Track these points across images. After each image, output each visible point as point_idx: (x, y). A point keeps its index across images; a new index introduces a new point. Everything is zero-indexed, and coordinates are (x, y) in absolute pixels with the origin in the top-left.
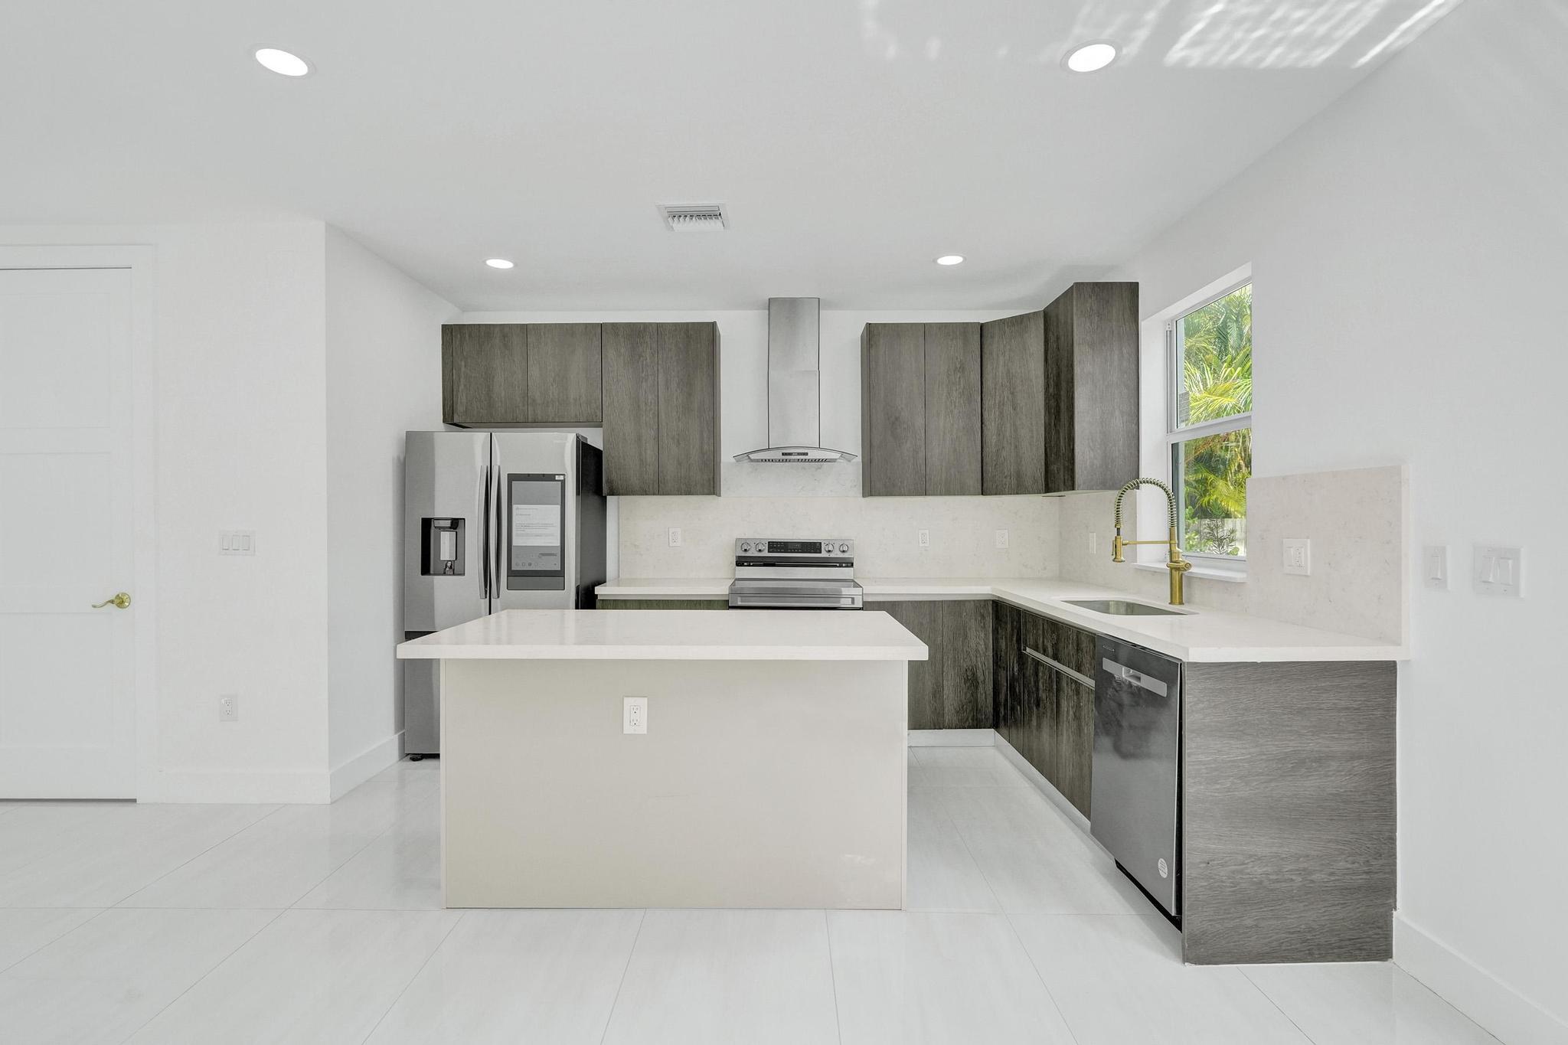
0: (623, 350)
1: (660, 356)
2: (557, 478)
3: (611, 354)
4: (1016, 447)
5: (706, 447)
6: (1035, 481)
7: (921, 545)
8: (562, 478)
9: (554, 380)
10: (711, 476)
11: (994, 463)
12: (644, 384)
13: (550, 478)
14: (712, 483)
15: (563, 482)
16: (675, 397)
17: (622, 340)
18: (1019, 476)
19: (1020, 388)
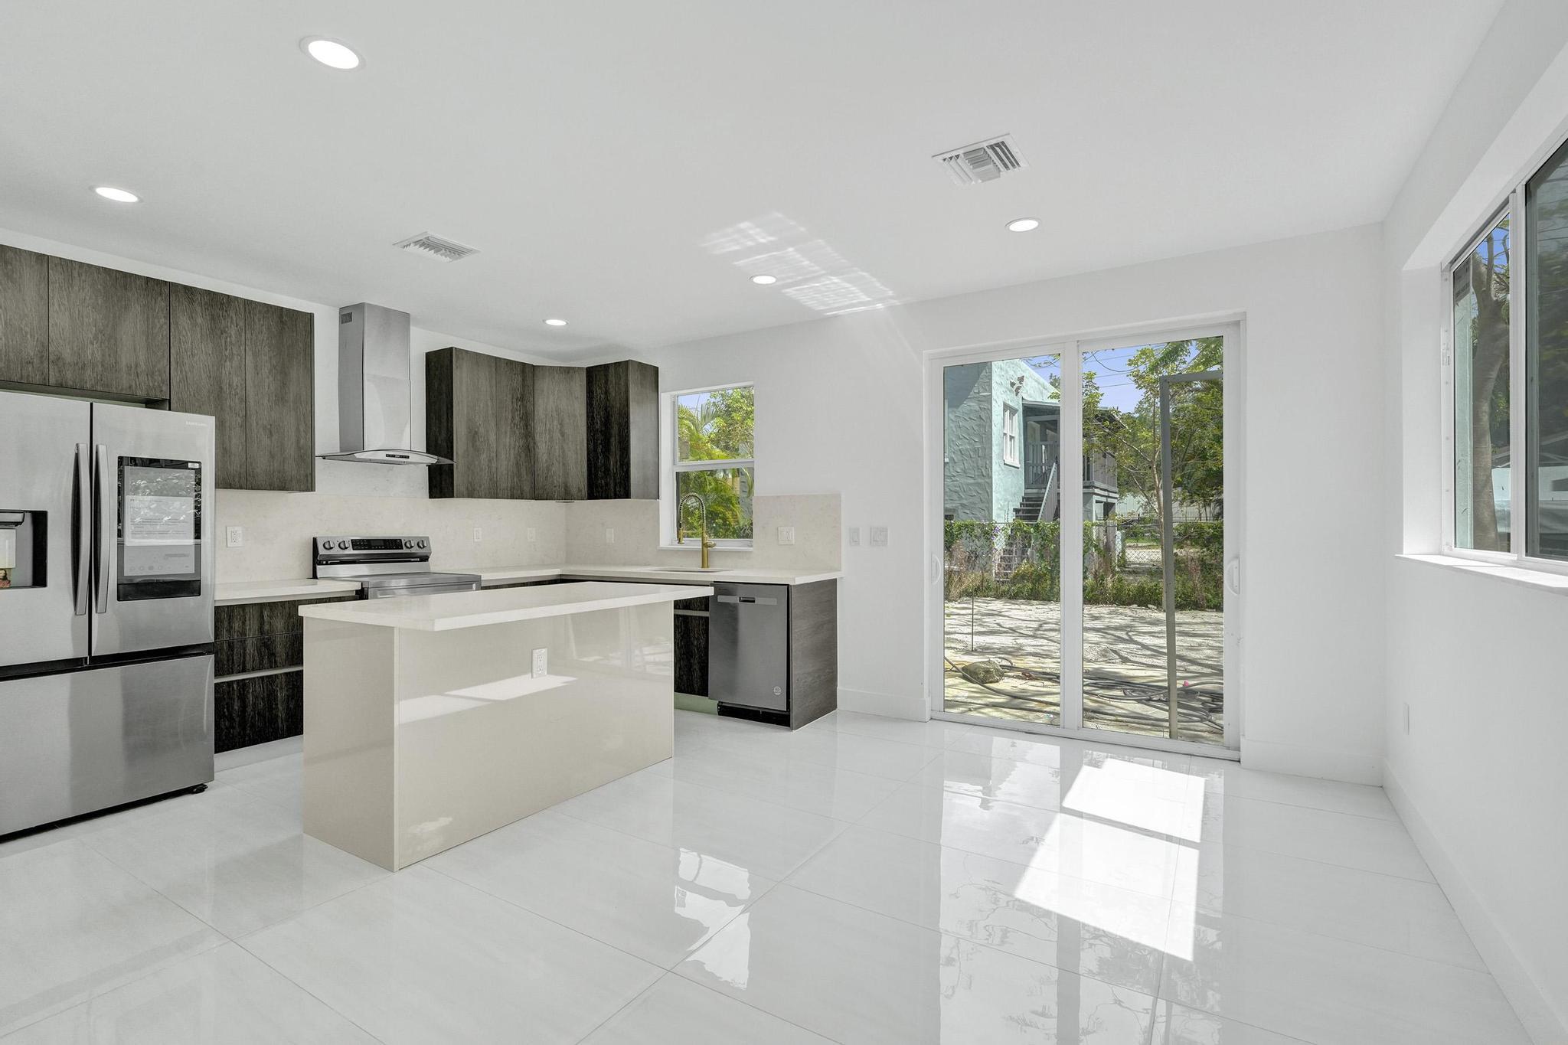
0: (199, 321)
1: (249, 335)
2: (190, 465)
3: (184, 321)
4: (564, 464)
5: (302, 441)
6: (580, 491)
7: (476, 540)
8: (197, 466)
9: (96, 337)
10: (309, 472)
11: (545, 476)
12: (228, 363)
13: (182, 465)
14: (309, 478)
15: (198, 471)
16: (266, 384)
17: (198, 309)
18: (566, 488)
19: (568, 421)
